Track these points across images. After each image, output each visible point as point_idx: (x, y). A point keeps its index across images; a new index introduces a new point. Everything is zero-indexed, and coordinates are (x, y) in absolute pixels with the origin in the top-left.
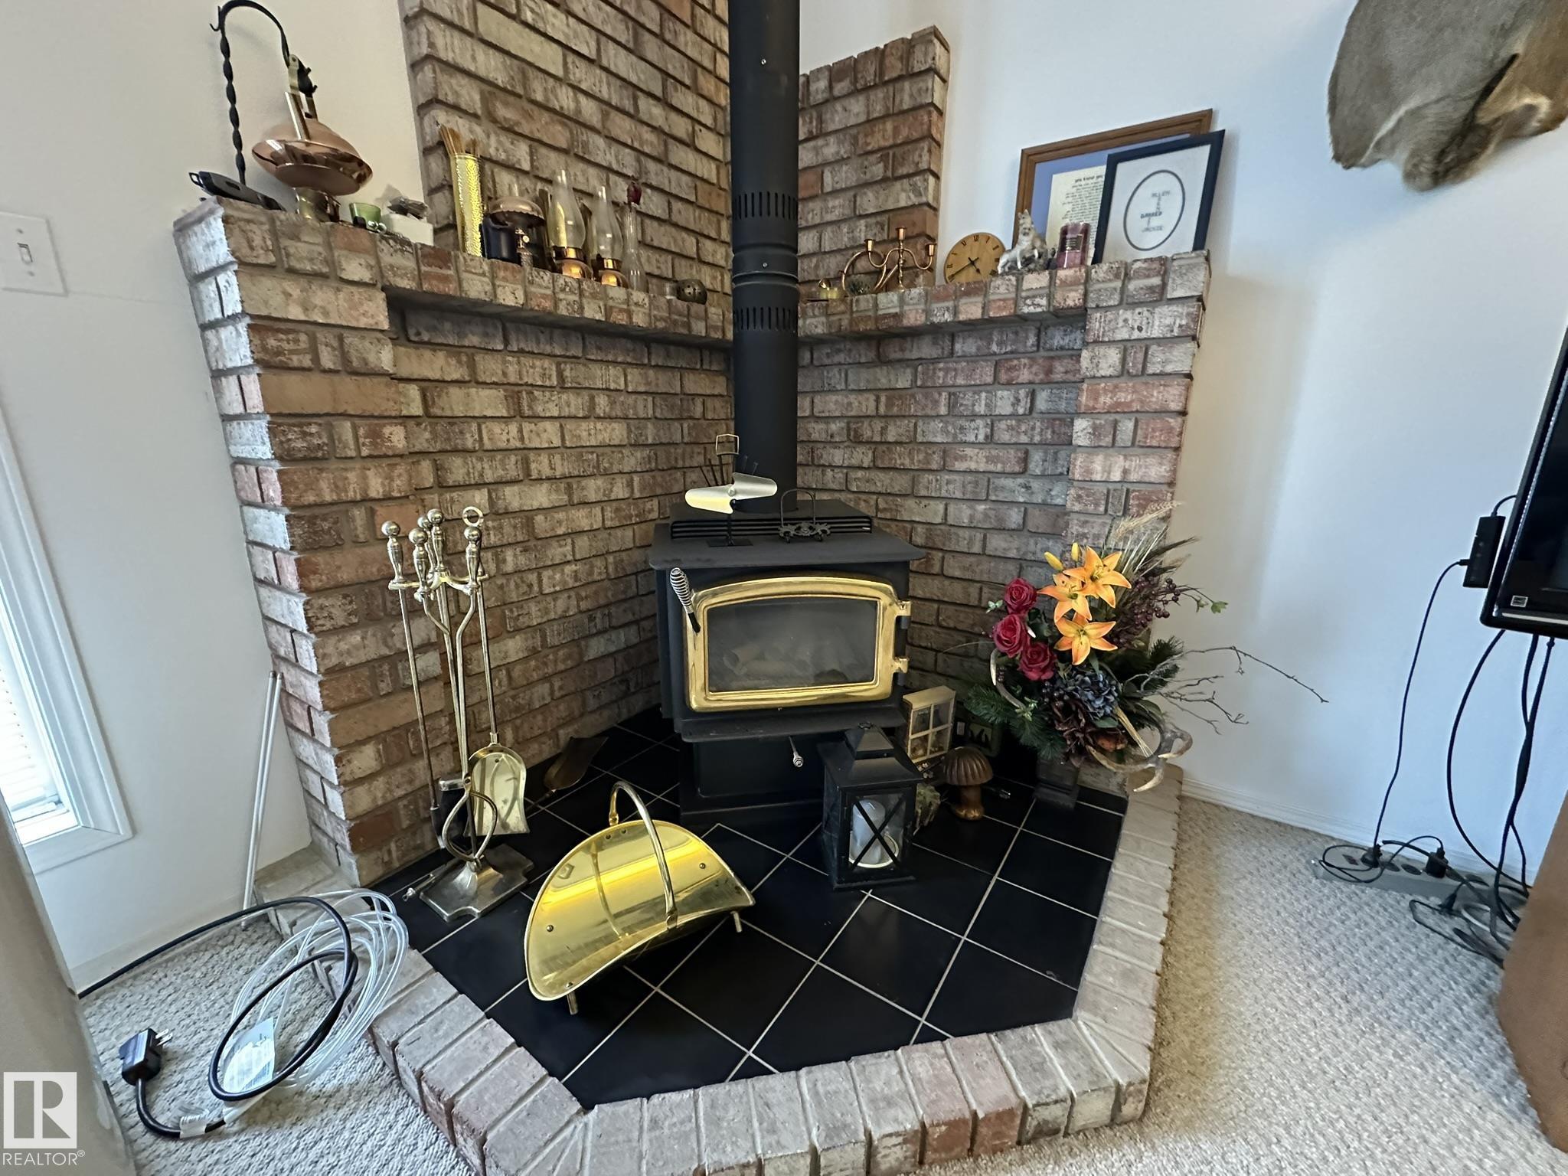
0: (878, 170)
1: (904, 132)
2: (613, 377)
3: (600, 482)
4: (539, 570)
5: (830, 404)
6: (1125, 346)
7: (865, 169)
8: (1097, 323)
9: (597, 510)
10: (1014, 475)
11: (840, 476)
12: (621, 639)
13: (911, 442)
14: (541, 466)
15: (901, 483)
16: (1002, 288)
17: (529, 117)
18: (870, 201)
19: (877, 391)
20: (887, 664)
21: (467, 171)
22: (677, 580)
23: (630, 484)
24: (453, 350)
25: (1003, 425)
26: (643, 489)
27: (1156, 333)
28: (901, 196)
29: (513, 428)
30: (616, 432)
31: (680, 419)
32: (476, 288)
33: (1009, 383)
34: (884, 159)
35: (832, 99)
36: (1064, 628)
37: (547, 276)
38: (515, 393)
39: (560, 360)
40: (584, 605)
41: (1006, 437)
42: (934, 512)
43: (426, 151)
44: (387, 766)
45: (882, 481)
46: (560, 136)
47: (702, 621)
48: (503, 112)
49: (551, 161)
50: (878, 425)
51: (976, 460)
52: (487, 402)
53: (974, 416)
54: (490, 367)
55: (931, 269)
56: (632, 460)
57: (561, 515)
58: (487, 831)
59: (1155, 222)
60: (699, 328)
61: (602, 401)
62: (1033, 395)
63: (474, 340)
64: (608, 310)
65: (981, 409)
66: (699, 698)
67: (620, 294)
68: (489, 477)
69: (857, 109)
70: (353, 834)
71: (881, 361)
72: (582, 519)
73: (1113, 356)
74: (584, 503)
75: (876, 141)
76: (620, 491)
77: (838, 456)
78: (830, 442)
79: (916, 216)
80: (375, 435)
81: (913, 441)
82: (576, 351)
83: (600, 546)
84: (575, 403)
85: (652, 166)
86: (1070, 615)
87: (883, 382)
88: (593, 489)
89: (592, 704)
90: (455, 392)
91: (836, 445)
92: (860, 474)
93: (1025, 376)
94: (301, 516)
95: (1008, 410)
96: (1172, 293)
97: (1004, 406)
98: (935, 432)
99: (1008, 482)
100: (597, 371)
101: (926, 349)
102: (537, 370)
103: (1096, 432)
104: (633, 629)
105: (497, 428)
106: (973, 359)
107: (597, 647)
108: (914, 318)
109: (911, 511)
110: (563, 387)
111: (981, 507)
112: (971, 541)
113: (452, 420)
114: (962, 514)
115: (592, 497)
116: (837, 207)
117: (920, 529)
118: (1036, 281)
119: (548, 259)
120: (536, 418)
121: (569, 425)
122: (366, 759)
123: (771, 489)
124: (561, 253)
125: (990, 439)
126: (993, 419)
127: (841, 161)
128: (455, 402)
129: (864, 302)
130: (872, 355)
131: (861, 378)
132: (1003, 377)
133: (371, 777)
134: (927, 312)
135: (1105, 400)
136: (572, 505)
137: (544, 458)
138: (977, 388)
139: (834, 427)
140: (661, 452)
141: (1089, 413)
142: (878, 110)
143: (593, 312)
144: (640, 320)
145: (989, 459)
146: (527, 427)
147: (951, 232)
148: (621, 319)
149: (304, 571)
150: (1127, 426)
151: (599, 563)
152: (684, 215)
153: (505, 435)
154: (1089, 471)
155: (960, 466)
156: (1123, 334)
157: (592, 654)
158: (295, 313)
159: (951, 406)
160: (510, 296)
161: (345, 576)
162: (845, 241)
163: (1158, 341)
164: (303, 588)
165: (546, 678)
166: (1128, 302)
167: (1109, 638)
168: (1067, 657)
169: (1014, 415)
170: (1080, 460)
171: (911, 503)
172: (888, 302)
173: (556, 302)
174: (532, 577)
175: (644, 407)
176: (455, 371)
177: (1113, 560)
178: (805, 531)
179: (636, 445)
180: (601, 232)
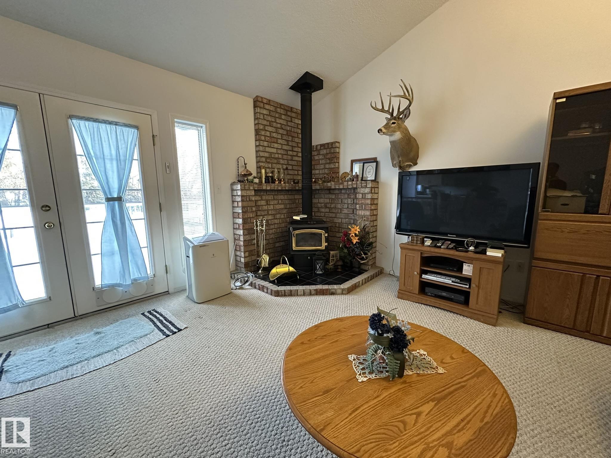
0: (328, 161)
1: (332, 156)
2: (282, 197)
3: (279, 215)
4: (269, 230)
5: (321, 200)
6: (362, 194)
7: (326, 161)
8: (358, 190)
9: (278, 220)
10: (352, 214)
11: (324, 214)
12: (282, 244)
13: (335, 208)
14: (270, 212)
15: (334, 215)
16: (345, 183)
17: (271, 160)
18: (327, 166)
19: (329, 198)
20: (324, 244)
21: (263, 171)
22: (291, 229)
23: (284, 216)
24: (259, 196)
25: (350, 205)
26: (286, 216)
27: (366, 192)
28: (332, 166)
29: (267, 206)
30: (282, 206)
31: (294, 203)
32: (264, 188)
33: (350, 198)
34: (329, 160)
35: (321, 149)
36: (352, 238)
37: (273, 184)
38: (267, 201)
39: (274, 195)
40: (276, 237)
41: (350, 207)
42: (340, 221)
43: (257, 168)
44: (249, 256)
45: (331, 215)
46: (275, 161)
47: (295, 236)
48: (268, 160)
49: (274, 165)
50: (330, 204)
51: (346, 211)
52: (263, 203)
53: (345, 203)
54: (264, 197)
55: (338, 177)
56: (285, 211)
57: (273, 221)
58: (262, 266)
59: (370, 173)
60: (297, 188)
61: (280, 201)
62: (354, 200)
63: (262, 194)
64: (282, 188)
65: (346, 202)
66: (294, 247)
67: (284, 185)
68: (263, 214)
69: (325, 152)
70: (245, 265)
71: (330, 193)
72: (276, 221)
73: (361, 195)
74: (276, 219)
75: (328, 157)
76: (282, 217)
77: (323, 210)
78: (322, 208)
79: (335, 169)
80: (252, 209)
81: (336, 208)
82: (276, 193)
83: (279, 226)
84: (276, 202)
85: (290, 161)
86: (352, 236)
87: (330, 197)
88: (278, 216)
89: (276, 255)
90: (259, 202)
91: (323, 208)
92: (327, 213)
93: (352, 197)
94: (244, 219)
95: (350, 203)
96: (368, 186)
97: (349, 202)
98: (339, 206)
99: (351, 215)
100: (279, 196)
101: (337, 192)
102: (270, 197)
103: (359, 207)
104: (284, 242)
105: (264, 207)
106: (344, 194)
107: (277, 245)
108: (333, 187)
109: (336, 220)
110: (274, 199)
111: (347, 220)
112: (346, 226)
113: (259, 206)
114: (344, 221)
115: (278, 218)
116: (322, 167)
117: (337, 224)
118: (350, 183)
119: (273, 181)
120: (270, 205)
121: (275, 206)
122: (247, 254)
123: (306, 216)
124: (275, 180)
125: (348, 207)
126: (348, 204)
127: (322, 159)
128: (259, 203)
129: (325, 184)
130: (328, 192)
131: (327, 196)
132: (349, 197)
133: (247, 257)
134: (335, 187)
135: (360, 202)
136: (274, 219)
137: (271, 211)
138: (345, 199)
139: (322, 205)
140: (290, 209)
141: (358, 204)
142: (328, 152)
143: (280, 188)
144: (287, 188)
145: (348, 211)
146: (269, 206)
147: (342, 171)
148: (284, 189)
149: (243, 226)
150: (364, 206)
151: (278, 229)
152: (295, 168)
153: (265, 208)
154: (359, 213)
155: (343, 212)
156: (362, 192)
157: (276, 246)
158: (245, 194)
159: (341, 202)
160: (268, 188)
161: (247, 228)
162: (323, 172)
163: (367, 193)
164: (243, 229)
165: (269, 249)
166: (362, 187)
167: (358, 239)
168: (352, 243)
169: (351, 203)
170: (358, 212)
171: (335, 219)
172: (329, 184)
173: (274, 188)
174: (268, 231)
175: (287, 202)
176: (260, 199)
177: (358, 227)
178: (312, 223)
179: (286, 208)
180: (281, 174)
